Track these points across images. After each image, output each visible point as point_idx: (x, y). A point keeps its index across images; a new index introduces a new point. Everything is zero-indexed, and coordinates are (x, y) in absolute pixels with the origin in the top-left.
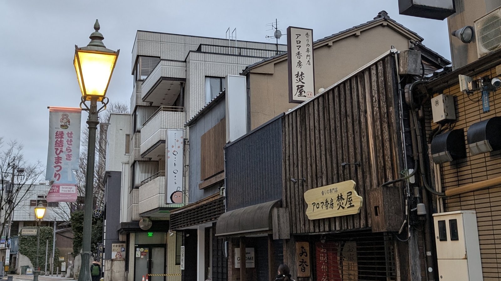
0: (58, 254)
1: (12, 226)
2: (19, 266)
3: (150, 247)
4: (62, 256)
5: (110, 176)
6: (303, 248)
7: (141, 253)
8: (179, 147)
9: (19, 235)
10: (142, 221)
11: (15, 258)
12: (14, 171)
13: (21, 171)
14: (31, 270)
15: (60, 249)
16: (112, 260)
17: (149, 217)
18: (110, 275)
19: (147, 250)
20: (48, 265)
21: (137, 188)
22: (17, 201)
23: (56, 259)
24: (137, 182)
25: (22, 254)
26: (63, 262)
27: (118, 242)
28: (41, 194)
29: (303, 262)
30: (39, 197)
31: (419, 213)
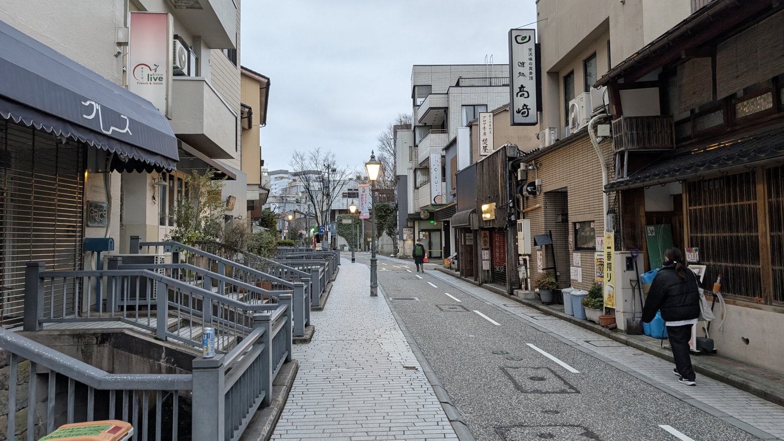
0: (366, 236)
1: (331, 213)
2: (338, 245)
3: (430, 231)
4: (370, 237)
5: (399, 179)
6: (485, 234)
7: (423, 235)
8: (438, 165)
9: (336, 221)
10: (422, 212)
11: (335, 238)
12: (329, 170)
13: (334, 170)
14: (347, 248)
15: (368, 231)
16: (404, 240)
17: (427, 210)
18: (403, 251)
19: (427, 233)
20: (360, 245)
21: (418, 188)
22: (334, 196)
23: (365, 240)
24: (418, 185)
25: (339, 235)
26: (370, 242)
27: (407, 227)
28: (350, 187)
29: (485, 241)
30: (349, 190)
31: (512, 220)
